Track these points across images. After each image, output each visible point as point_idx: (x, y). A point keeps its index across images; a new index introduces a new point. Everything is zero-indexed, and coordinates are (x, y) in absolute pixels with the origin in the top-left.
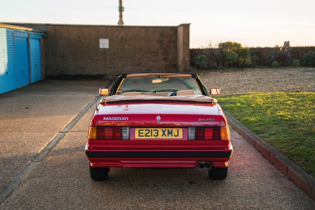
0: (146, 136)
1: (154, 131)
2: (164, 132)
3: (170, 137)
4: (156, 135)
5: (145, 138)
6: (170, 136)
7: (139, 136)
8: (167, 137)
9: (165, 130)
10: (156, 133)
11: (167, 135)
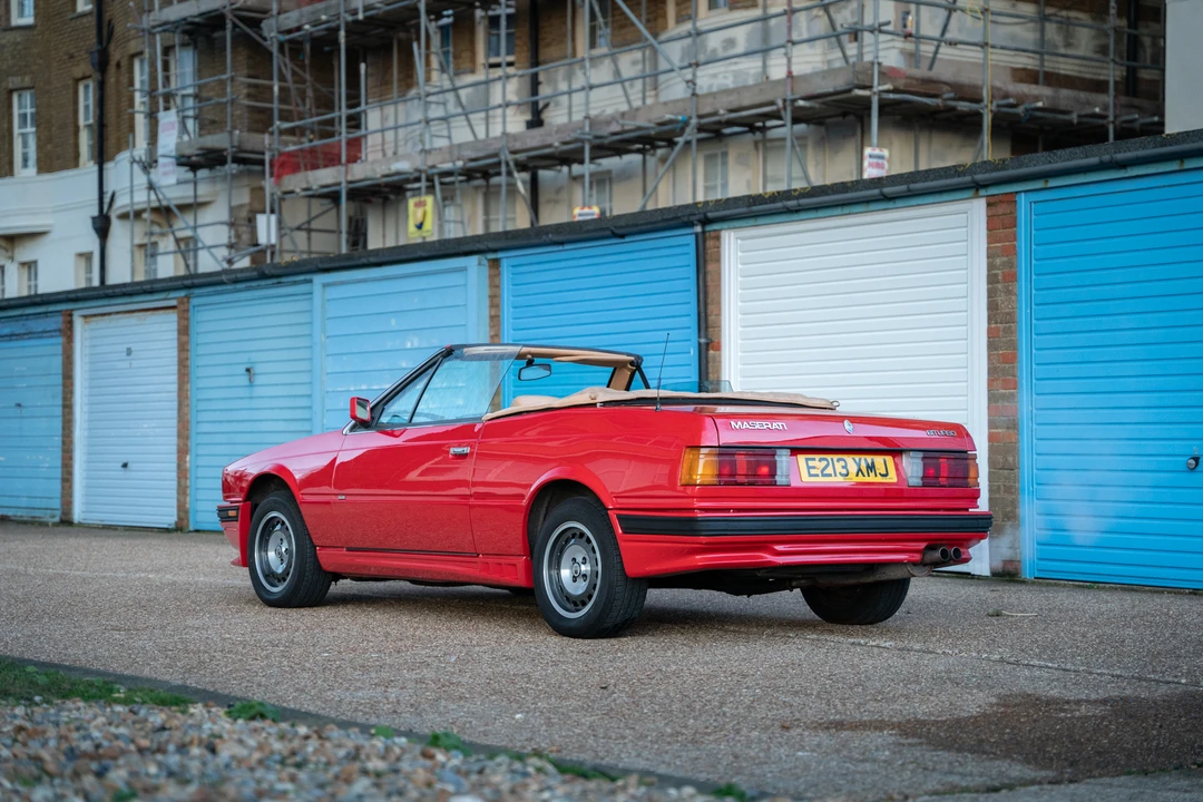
0: (823, 475)
1: (838, 460)
2: (859, 465)
3: (872, 478)
4: (844, 471)
5: (821, 479)
6: (872, 474)
7: (810, 475)
8: (867, 479)
9: (860, 459)
10: (843, 467)
11: (866, 474)
